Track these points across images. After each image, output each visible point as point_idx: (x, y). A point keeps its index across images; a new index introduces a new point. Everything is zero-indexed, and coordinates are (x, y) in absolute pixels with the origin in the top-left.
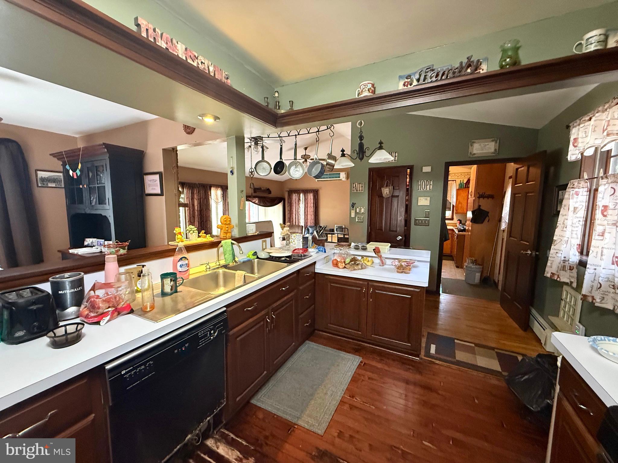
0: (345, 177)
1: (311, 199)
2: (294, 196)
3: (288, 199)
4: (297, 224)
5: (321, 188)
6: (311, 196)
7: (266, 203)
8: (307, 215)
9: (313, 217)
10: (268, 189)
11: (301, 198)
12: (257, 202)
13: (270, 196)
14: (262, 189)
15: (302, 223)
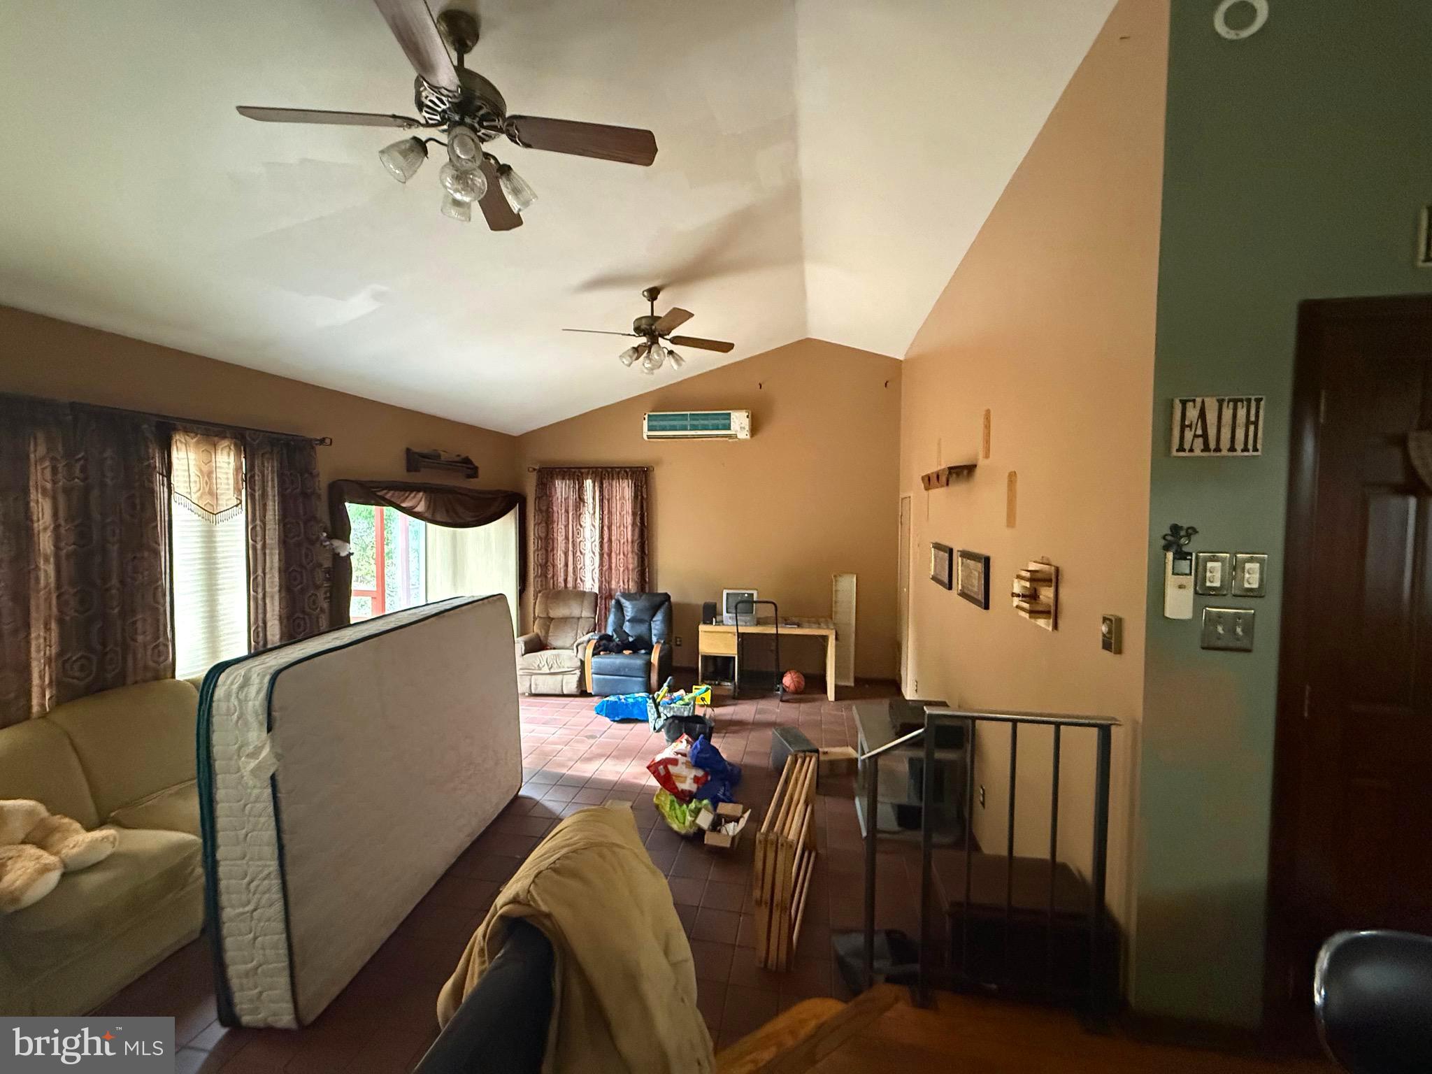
0: (747, 428)
1: (623, 497)
2: (562, 489)
3: (538, 498)
4: (570, 585)
5: (659, 462)
6: (624, 491)
7: (456, 513)
8: (610, 555)
9: (632, 562)
10: (467, 461)
11: (588, 495)
12: (421, 508)
13: (473, 484)
14: (444, 457)
15: (590, 584)
